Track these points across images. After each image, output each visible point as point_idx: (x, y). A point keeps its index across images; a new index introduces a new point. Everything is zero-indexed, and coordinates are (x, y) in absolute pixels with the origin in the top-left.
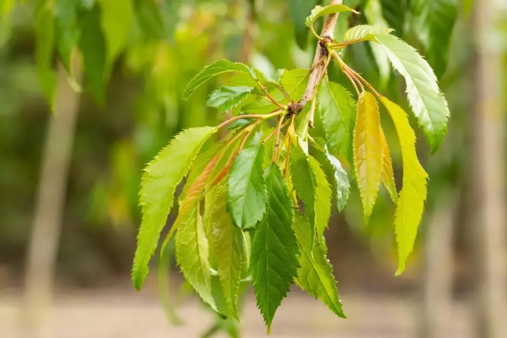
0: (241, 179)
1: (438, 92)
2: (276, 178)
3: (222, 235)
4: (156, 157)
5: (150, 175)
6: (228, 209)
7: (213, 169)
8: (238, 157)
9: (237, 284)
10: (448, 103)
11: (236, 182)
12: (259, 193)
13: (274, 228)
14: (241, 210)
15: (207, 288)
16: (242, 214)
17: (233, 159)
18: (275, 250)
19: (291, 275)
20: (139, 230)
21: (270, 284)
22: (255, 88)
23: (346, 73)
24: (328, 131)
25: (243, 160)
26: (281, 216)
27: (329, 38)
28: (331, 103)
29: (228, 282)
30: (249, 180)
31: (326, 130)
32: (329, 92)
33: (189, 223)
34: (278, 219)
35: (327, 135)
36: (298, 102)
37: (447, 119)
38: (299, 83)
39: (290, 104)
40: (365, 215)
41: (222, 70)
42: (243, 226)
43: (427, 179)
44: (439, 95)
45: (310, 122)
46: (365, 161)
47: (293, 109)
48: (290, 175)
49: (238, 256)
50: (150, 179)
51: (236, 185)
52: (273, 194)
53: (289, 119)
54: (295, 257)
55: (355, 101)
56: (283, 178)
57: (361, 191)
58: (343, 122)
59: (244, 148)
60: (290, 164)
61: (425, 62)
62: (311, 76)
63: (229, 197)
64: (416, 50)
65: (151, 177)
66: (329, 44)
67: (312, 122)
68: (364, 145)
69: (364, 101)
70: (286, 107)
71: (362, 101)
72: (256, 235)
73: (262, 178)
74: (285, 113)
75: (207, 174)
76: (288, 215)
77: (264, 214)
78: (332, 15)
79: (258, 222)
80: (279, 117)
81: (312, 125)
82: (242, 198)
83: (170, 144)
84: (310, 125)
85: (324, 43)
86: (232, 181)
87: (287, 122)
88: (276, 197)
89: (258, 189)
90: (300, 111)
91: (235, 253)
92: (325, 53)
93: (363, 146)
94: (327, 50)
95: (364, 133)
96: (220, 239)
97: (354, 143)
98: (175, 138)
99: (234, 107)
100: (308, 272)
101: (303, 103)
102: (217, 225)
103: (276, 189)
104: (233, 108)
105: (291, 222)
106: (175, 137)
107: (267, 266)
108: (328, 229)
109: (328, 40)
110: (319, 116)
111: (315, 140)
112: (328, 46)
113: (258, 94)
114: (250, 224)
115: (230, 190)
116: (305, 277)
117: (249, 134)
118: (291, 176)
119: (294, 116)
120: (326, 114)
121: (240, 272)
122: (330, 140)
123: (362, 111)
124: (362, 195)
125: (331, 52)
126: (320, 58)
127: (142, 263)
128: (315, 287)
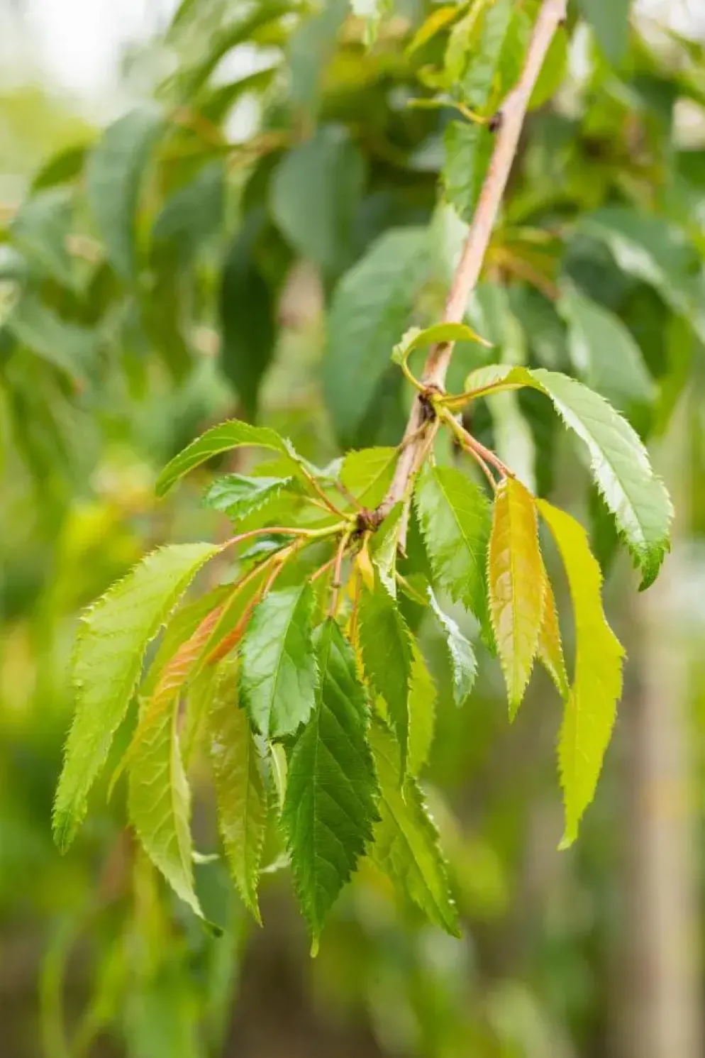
0: (267, 645)
1: (650, 473)
2: (333, 647)
3: (228, 757)
4: (103, 597)
5: (93, 628)
6: (243, 702)
7: (213, 631)
8: (262, 606)
9: (256, 851)
10: (671, 492)
11: (257, 651)
12: (303, 672)
13: (331, 744)
14: (268, 704)
15: (184, 875)
16: (268, 712)
17: (253, 609)
18: (331, 787)
19: (361, 837)
20: (69, 734)
21: (319, 854)
22: (295, 478)
23: (470, 448)
24: (436, 557)
25: (270, 611)
26: (343, 719)
27: (436, 387)
28: (439, 505)
29: (240, 847)
30: (282, 649)
31: (431, 555)
32: (437, 486)
33: (156, 742)
34: (339, 726)
35: (434, 564)
36: (377, 509)
37: (670, 522)
38: (376, 476)
39: (361, 512)
40: (510, 702)
41: (232, 442)
42: (271, 733)
43: (623, 659)
44: (654, 479)
45: (399, 545)
46: (509, 605)
47: (366, 520)
48: (360, 646)
49: (261, 796)
50: (94, 638)
51: (258, 656)
52: (329, 676)
53: (358, 541)
54: (371, 798)
55: (489, 500)
56: (347, 645)
57: (501, 657)
58: (464, 540)
59: (271, 590)
60: (360, 626)
61: (624, 421)
62: (401, 458)
63: (245, 677)
64: (605, 399)
65: (94, 633)
66: (437, 397)
67: (404, 544)
68: (507, 573)
69: (507, 495)
70: (353, 517)
71: (503, 494)
72: (295, 755)
73: (309, 642)
74: (351, 527)
75: (199, 641)
76: (356, 716)
77: (312, 710)
78: (443, 346)
79: (302, 727)
80: (339, 534)
81: (403, 551)
82: (271, 680)
83: (132, 572)
84: (398, 552)
85: (427, 395)
86: (251, 647)
87: (354, 545)
88: (333, 681)
89: (301, 665)
90: (379, 523)
91: (254, 792)
92: (429, 415)
93: (504, 577)
94: (432, 409)
95: (506, 552)
96: (226, 763)
97: (488, 568)
98: (141, 562)
99: (255, 510)
100: (392, 839)
101: (385, 510)
102: (220, 737)
103: (334, 668)
104: (252, 512)
105: (363, 729)
106: (143, 560)
107: (315, 819)
108: (429, 764)
109: (433, 390)
110: (418, 528)
111: (409, 582)
112: (434, 401)
113: (301, 492)
114: (287, 727)
115: (247, 665)
116: (385, 851)
117: (281, 566)
118: (361, 650)
119: (368, 534)
120: (431, 525)
121: (264, 827)
122: (438, 574)
123: (503, 512)
124: (504, 665)
125: (442, 411)
126: (419, 425)
127: (74, 795)
128: (405, 872)
